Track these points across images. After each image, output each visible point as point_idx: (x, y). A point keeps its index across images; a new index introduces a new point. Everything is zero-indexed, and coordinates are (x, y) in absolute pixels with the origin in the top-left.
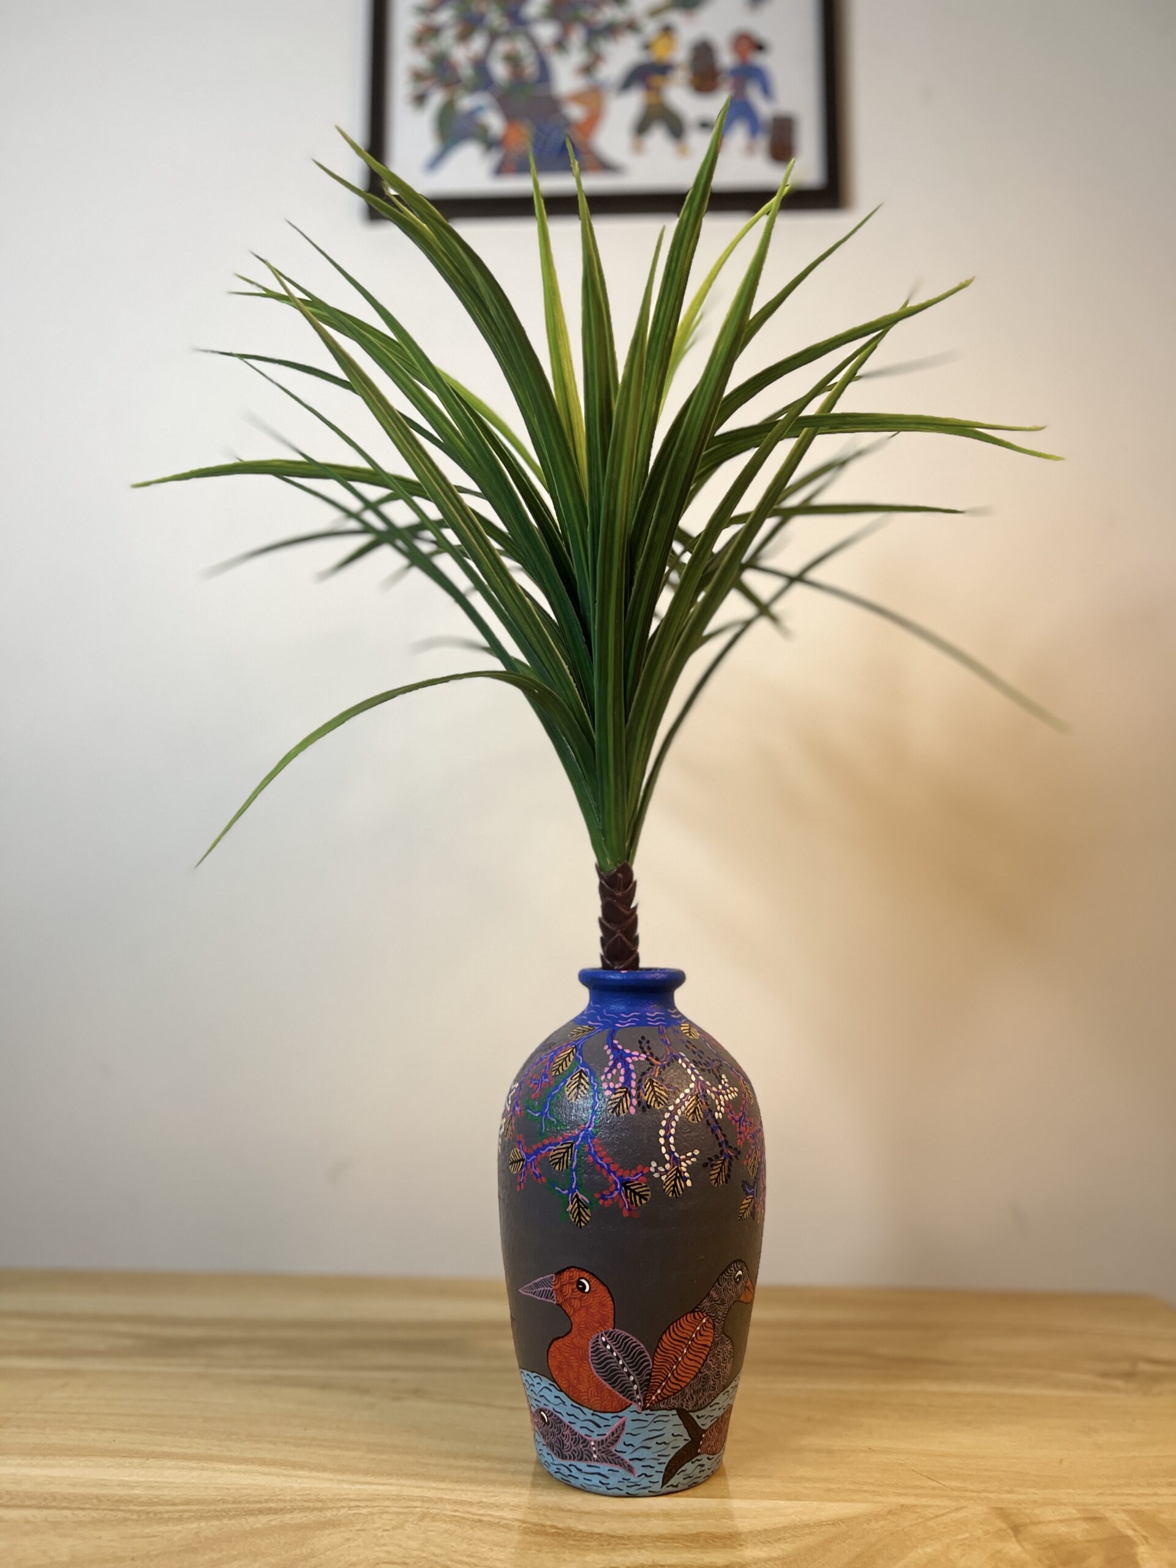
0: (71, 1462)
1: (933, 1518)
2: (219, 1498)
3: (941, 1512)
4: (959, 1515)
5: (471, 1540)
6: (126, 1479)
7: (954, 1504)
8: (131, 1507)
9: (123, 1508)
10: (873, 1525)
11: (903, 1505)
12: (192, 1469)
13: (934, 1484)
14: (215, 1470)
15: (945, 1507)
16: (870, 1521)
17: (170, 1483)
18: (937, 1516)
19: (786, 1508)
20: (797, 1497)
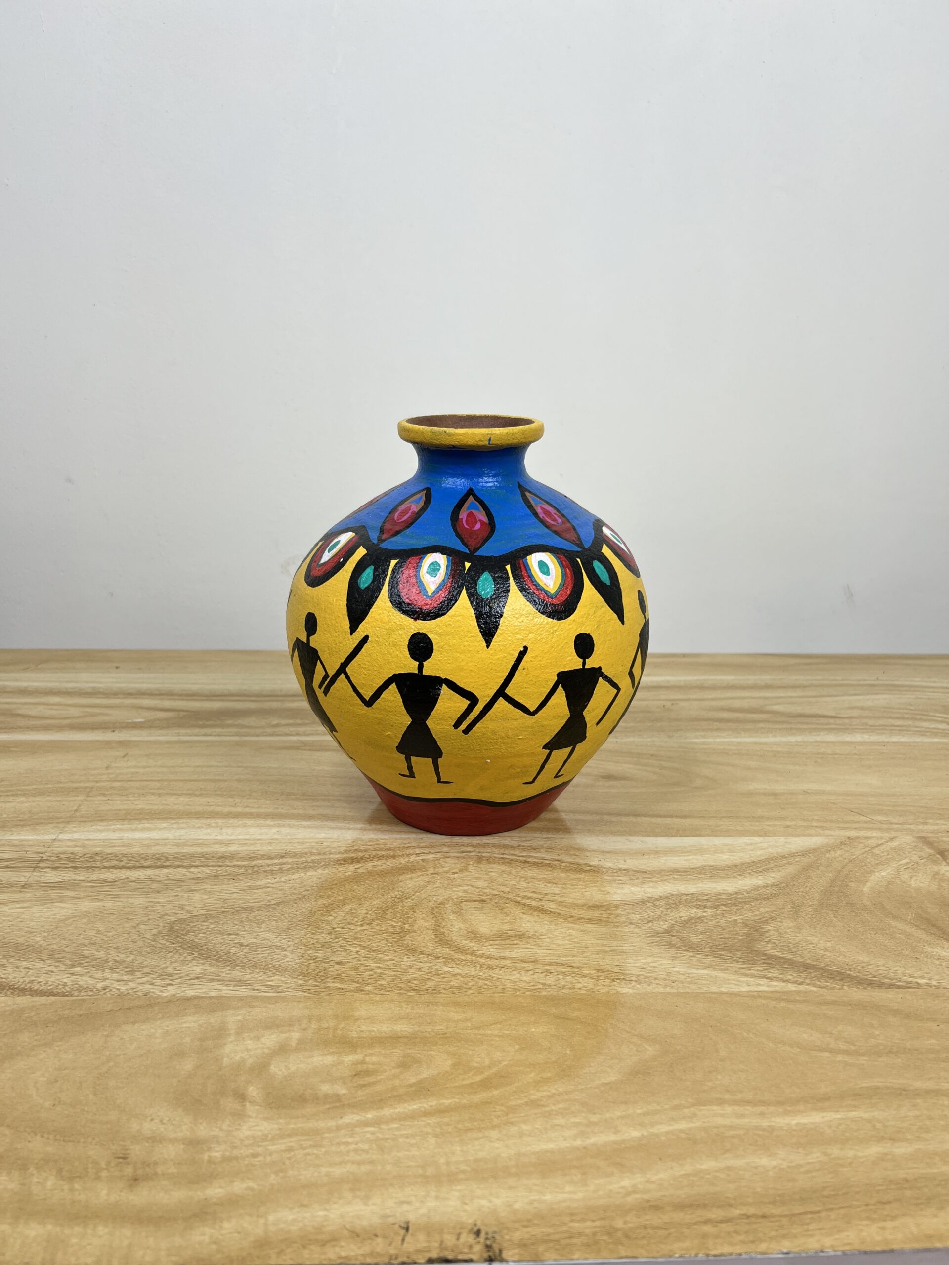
0: (164, 825)
1: (876, 847)
2: (306, 851)
3: (880, 842)
4: (894, 844)
5: (527, 879)
6: (219, 837)
7: (887, 835)
8: (236, 863)
9: (228, 863)
10: (833, 854)
11: (849, 838)
12: (269, 826)
13: (864, 818)
14: (290, 826)
15: (882, 838)
16: (830, 851)
17: (259, 839)
18: (879, 846)
19: (761, 843)
20: (765, 834)
